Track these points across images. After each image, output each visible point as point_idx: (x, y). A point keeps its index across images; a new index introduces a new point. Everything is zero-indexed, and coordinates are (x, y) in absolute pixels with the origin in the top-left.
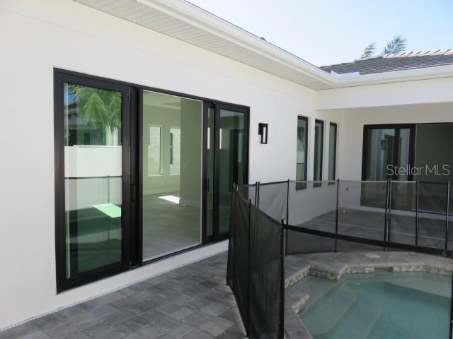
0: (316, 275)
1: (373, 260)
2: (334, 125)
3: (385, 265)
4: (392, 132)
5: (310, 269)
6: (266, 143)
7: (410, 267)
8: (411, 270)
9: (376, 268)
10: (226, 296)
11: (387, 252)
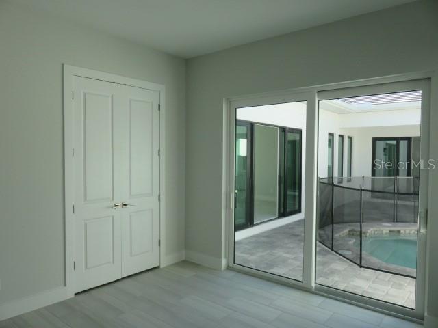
0: (353, 235)
1: (387, 227)
2: (350, 138)
3: (395, 229)
4: (394, 142)
5: (349, 231)
9: (390, 231)
11: (396, 223)
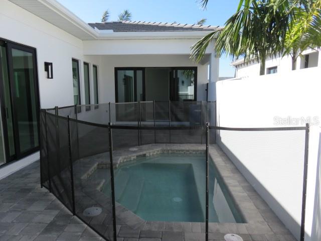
0: (102, 168)
1: (134, 152)
2: (95, 67)
3: (141, 153)
4: (132, 73)
5: (98, 165)
6: (52, 78)
7: (154, 152)
8: (155, 154)
9: (137, 156)
10: (44, 195)
11: (141, 146)
